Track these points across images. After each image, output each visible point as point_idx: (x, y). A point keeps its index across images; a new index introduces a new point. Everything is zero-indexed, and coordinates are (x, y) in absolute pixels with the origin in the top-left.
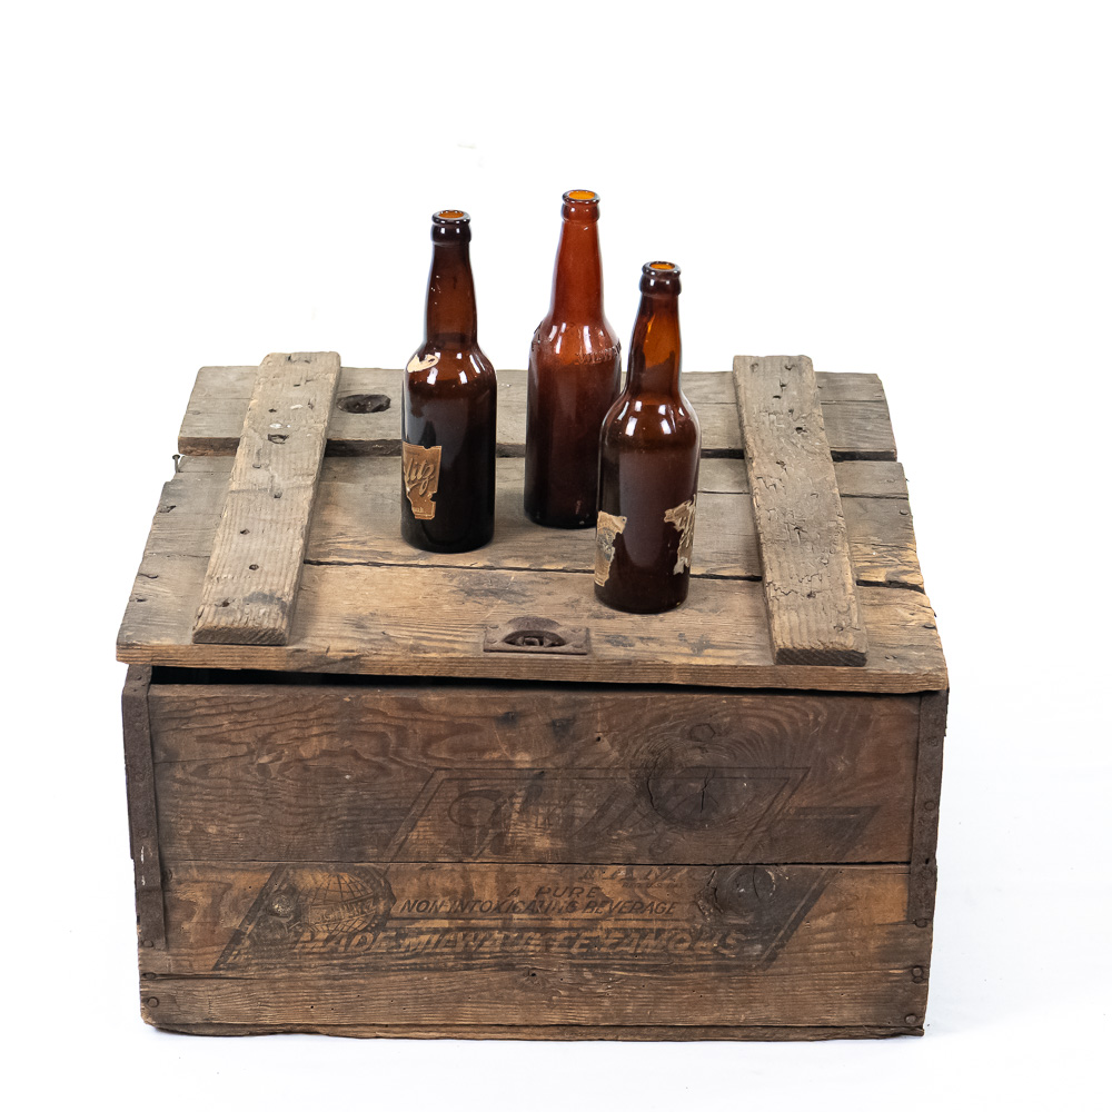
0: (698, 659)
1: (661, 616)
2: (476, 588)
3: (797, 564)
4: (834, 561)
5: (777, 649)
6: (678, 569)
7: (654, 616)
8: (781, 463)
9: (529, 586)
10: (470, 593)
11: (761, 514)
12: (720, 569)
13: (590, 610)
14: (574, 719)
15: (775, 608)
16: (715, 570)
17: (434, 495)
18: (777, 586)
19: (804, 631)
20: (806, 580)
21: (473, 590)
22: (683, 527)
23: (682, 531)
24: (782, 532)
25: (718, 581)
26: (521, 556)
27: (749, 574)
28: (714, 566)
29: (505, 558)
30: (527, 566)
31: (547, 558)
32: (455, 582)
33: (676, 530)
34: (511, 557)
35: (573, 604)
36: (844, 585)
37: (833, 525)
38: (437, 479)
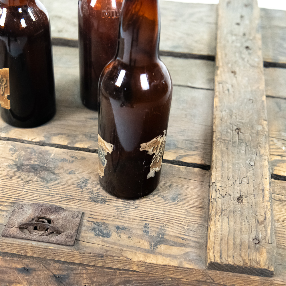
0: (152, 256)
1: (137, 202)
2: (25, 163)
3: (234, 165)
4: (258, 165)
5: (209, 261)
6: (151, 174)
7: (132, 202)
8: (234, 72)
9: (60, 164)
10: (19, 167)
11: (217, 113)
12: (185, 156)
13: (92, 192)
14: (67, 276)
15: (213, 213)
16: (182, 157)
17: (8, 96)
18: (218, 188)
19: (231, 243)
20: (237, 183)
21: (23, 165)
22: (155, 152)
23: (154, 154)
24: (227, 132)
25: (182, 168)
26: (65, 134)
27: (203, 162)
28: (182, 152)
29: (55, 135)
30: (65, 143)
31: (80, 136)
32: (15, 156)
33: (149, 155)
34: (59, 134)
35: (82, 185)
36: (263, 190)
37: (260, 128)
38: (9, 87)
